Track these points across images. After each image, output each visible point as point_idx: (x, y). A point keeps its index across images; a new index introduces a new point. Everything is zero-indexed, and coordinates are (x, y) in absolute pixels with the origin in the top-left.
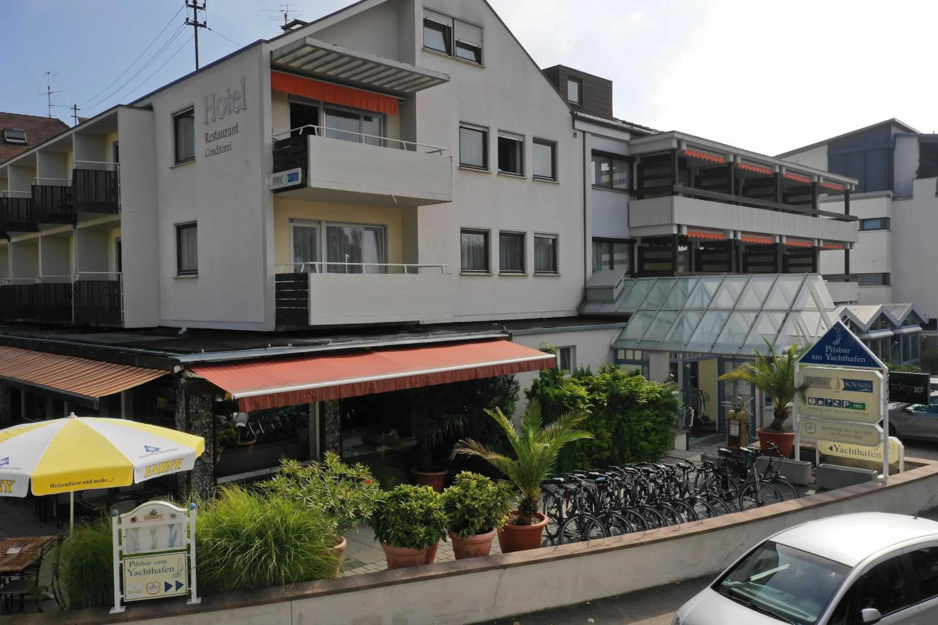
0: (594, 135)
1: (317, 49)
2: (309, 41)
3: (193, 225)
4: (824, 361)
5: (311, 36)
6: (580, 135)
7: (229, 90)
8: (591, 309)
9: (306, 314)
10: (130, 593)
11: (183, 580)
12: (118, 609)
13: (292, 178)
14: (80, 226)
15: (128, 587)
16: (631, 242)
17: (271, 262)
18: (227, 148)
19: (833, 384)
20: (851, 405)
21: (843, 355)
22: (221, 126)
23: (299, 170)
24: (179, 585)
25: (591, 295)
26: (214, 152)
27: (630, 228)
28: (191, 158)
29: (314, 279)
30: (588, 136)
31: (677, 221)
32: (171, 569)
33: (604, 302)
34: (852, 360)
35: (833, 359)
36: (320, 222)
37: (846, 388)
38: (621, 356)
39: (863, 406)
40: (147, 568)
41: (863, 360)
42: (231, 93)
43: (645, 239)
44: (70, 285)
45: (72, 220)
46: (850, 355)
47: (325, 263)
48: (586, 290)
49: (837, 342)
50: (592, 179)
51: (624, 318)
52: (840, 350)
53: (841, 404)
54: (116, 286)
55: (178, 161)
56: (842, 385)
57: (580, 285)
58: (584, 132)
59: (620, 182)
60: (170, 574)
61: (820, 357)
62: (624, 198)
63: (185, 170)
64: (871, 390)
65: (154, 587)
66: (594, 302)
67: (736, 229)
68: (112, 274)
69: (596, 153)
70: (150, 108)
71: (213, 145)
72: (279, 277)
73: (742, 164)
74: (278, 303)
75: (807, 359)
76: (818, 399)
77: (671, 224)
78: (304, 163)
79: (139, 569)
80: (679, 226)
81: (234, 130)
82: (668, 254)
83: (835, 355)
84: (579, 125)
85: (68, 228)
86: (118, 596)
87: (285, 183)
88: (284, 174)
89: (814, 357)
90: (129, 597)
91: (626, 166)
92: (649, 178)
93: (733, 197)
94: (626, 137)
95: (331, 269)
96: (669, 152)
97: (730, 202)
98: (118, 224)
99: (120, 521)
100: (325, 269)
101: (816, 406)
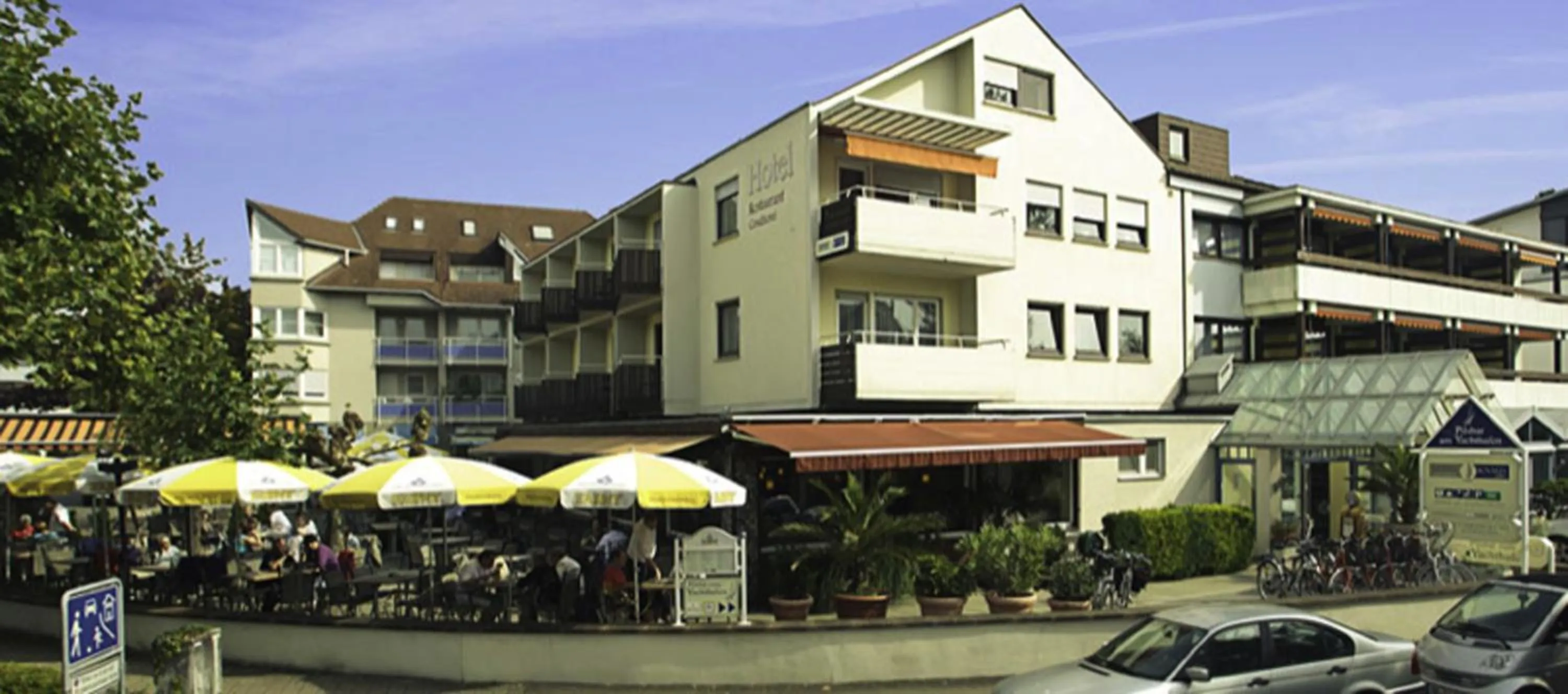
0: (1195, 193)
1: (865, 107)
2: (858, 100)
3: (735, 303)
4: (1455, 445)
5: (863, 94)
6: (1177, 194)
7: (775, 156)
8: (1190, 402)
9: (853, 387)
10: (690, 610)
11: (735, 602)
12: (679, 623)
13: (838, 243)
14: (621, 312)
15: (688, 605)
16: (1245, 323)
17: (816, 333)
18: (772, 217)
19: (1463, 471)
20: (1484, 496)
21: (1475, 436)
22: (766, 195)
23: (846, 235)
24: (731, 608)
25: (1191, 385)
26: (759, 223)
27: (1243, 305)
28: (733, 232)
29: (862, 350)
30: (1188, 196)
31: (1302, 295)
32: (725, 592)
33: (1207, 393)
34: (1485, 442)
35: (1465, 441)
36: (867, 295)
37: (1479, 476)
38: (1223, 454)
39: (1498, 497)
40: (704, 589)
41: (1499, 441)
42: (778, 159)
43: (1264, 321)
44: (606, 377)
45: (612, 306)
46: (1484, 436)
47: (873, 333)
48: (1184, 381)
49: (1469, 421)
50: (1193, 246)
51: (1230, 410)
52: (1472, 431)
53: (1472, 494)
54: (657, 369)
55: (721, 235)
56: (1474, 472)
57: (1179, 372)
58: (1182, 191)
59: (1234, 250)
60: (724, 596)
61: (1449, 441)
62: (1234, 270)
63: (729, 245)
64: (1506, 476)
65: (709, 607)
66: (1196, 393)
67: (1387, 306)
68: (651, 359)
69: (1199, 217)
70: (693, 182)
71: (757, 216)
72: (824, 350)
73: (1396, 227)
74: (823, 379)
75: (1435, 443)
76: (1445, 491)
77: (1296, 299)
78: (851, 225)
79: (696, 589)
80: (1306, 303)
81: (780, 197)
82: (1292, 338)
83: (1467, 436)
84: (1174, 181)
85: (608, 315)
86: (679, 612)
87: (832, 249)
88: (830, 240)
89: (1442, 441)
90: (689, 614)
91: (1240, 231)
92: (1269, 244)
93: (1385, 268)
94: (1239, 195)
95: (880, 340)
96: (1292, 213)
97: (1378, 274)
98: (659, 308)
99: (681, 544)
100: (873, 338)
101: (1445, 500)
